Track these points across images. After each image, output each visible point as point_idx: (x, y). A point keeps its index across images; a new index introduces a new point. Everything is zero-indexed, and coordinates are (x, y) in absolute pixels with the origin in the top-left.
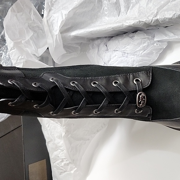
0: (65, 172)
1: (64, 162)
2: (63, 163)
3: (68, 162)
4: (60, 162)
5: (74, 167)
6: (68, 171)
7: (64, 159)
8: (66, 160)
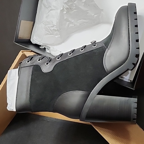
0: (51, 34)
1: (54, 28)
2: (52, 28)
3: (57, 29)
4: (51, 26)
5: (59, 34)
6: (53, 35)
7: (55, 26)
8: (56, 27)
